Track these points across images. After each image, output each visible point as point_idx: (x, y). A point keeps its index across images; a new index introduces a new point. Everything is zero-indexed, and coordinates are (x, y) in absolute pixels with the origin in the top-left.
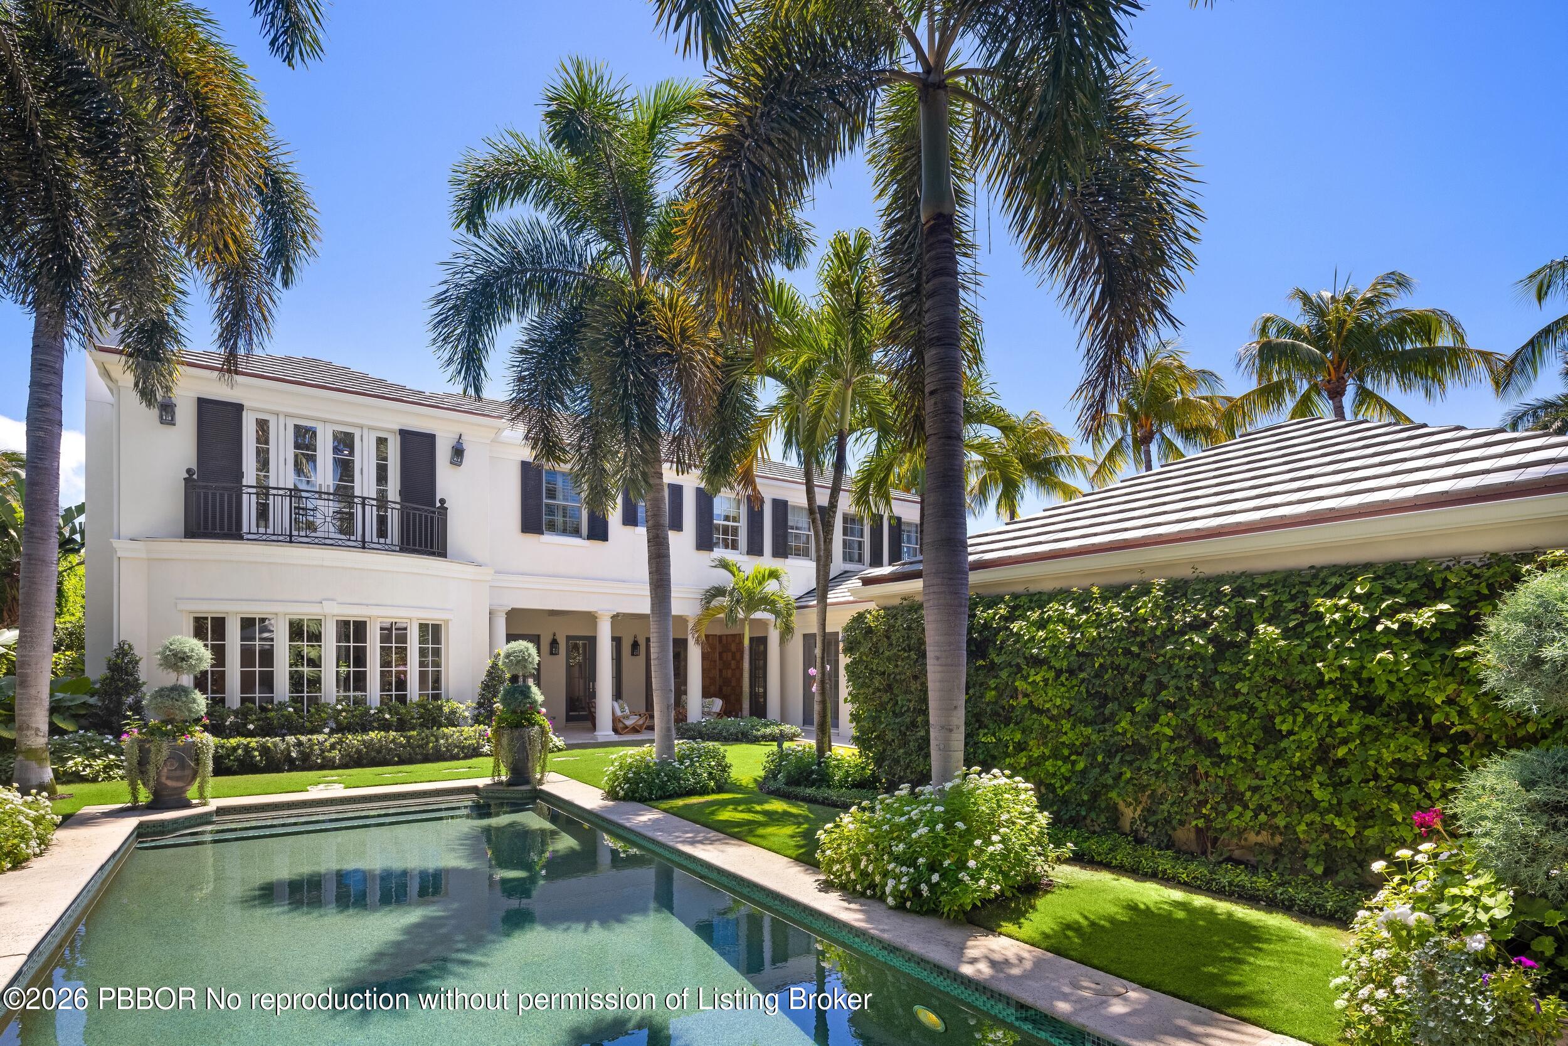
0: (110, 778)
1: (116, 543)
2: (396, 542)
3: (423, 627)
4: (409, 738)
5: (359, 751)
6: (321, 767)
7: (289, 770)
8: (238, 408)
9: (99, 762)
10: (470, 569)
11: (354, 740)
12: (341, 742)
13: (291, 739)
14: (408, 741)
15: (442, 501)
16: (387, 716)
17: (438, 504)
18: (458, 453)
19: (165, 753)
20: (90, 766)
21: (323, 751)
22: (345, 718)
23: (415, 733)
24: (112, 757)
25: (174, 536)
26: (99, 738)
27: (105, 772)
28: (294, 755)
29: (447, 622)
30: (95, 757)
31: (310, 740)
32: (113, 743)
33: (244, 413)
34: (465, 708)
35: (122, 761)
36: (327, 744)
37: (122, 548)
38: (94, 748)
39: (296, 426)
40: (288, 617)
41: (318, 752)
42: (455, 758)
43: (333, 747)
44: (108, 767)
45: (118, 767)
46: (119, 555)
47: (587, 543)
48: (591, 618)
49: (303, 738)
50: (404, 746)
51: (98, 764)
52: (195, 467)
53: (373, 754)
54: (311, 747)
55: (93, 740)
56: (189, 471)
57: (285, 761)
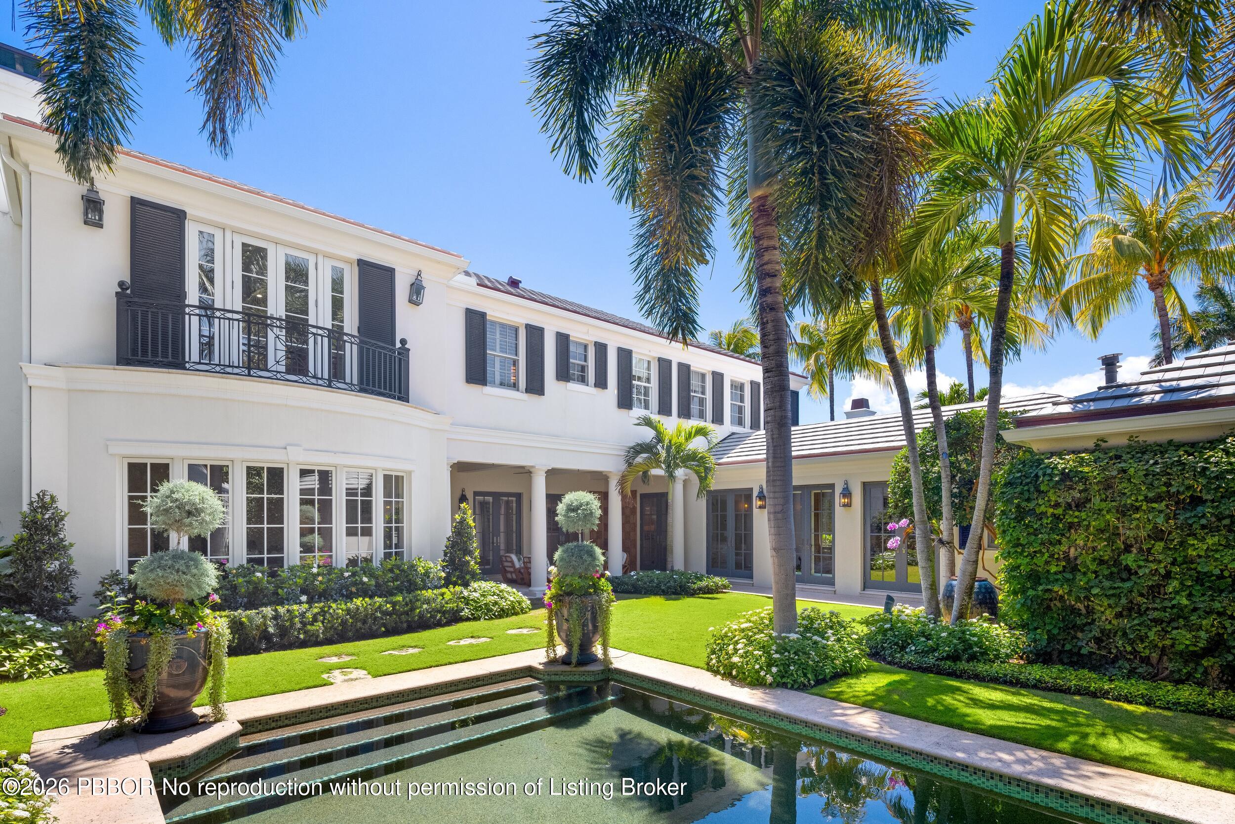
0: (39, 673)
1: (27, 368)
2: (355, 381)
3: (387, 478)
4: (394, 604)
5: (344, 623)
6: (303, 644)
7: (267, 650)
8: (179, 216)
9: (23, 652)
10: (430, 417)
11: (338, 608)
12: (323, 612)
13: (268, 611)
14: (394, 609)
15: (403, 342)
16: (365, 579)
17: (398, 345)
18: (417, 290)
19: (171, 650)
20: (10, 658)
21: (304, 624)
22: (321, 582)
23: (400, 598)
24: (40, 644)
25: (103, 362)
26: (17, 618)
27: (31, 665)
28: (271, 630)
29: (410, 473)
30: (16, 646)
31: (288, 611)
32: (39, 626)
33: (186, 221)
34: (436, 568)
35: (54, 649)
36: (309, 615)
37: (35, 374)
38: (14, 633)
39: (244, 245)
40: (245, 465)
41: (299, 625)
42: (439, 624)
43: (315, 619)
44: (35, 660)
45: (49, 657)
46: (30, 383)
47: (525, 396)
48: (525, 473)
49: (281, 610)
50: (390, 614)
51: (22, 655)
52: (128, 279)
53: (359, 624)
54: (291, 619)
55: (11, 622)
56: (121, 284)
57: (260, 639)
